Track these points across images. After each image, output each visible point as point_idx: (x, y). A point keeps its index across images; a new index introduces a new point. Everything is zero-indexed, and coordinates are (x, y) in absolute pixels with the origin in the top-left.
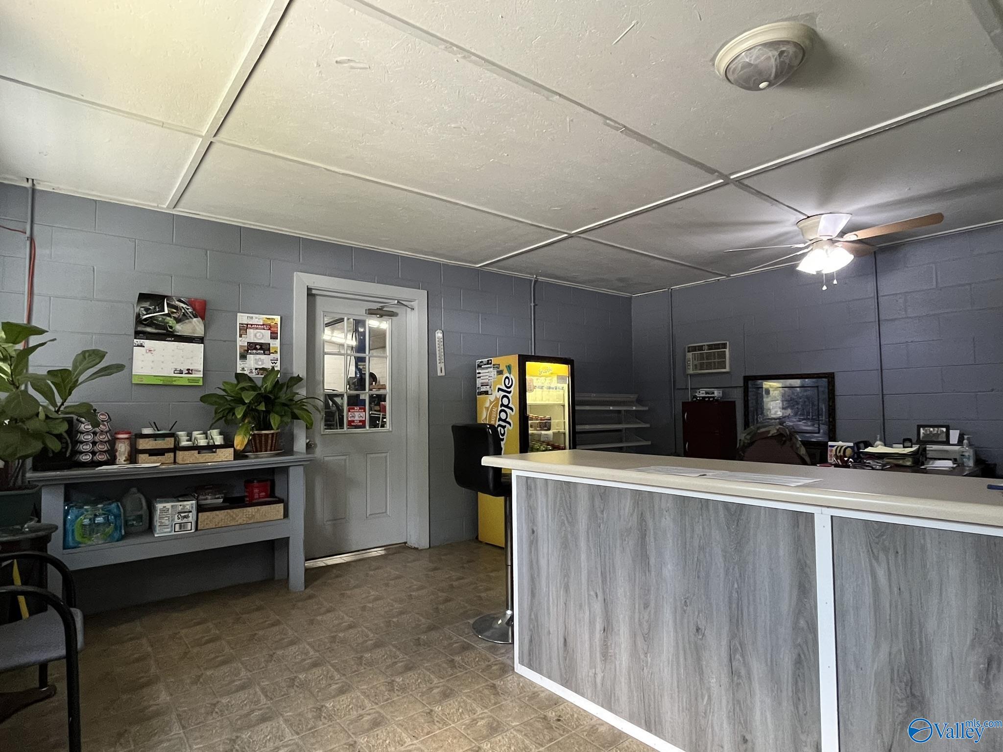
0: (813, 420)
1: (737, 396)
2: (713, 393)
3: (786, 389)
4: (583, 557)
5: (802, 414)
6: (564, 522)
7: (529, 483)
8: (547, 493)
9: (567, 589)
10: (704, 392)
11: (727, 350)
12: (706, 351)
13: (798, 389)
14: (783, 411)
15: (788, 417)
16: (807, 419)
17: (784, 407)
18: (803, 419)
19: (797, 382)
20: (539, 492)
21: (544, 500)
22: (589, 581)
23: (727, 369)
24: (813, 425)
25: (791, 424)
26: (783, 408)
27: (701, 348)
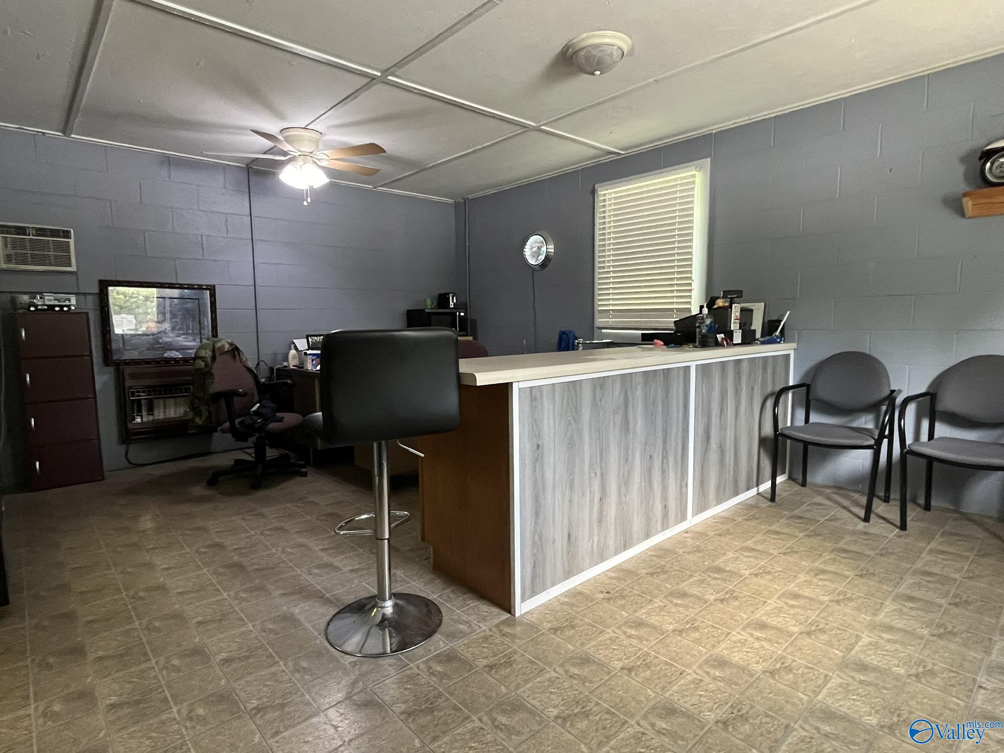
0: (193, 334)
1: (91, 305)
2: (69, 300)
3: (161, 299)
4: (586, 447)
5: (180, 329)
6: (570, 423)
7: (533, 393)
8: (554, 398)
9: (572, 487)
10: (52, 298)
11: (72, 242)
12: (31, 237)
13: (175, 300)
14: (159, 325)
15: (165, 332)
16: (187, 334)
17: (160, 320)
18: (183, 334)
19: (175, 293)
20: (545, 400)
21: (551, 407)
22: (591, 464)
23: (73, 268)
24: (194, 340)
25: (168, 340)
26: (158, 322)
27: (22, 231)
